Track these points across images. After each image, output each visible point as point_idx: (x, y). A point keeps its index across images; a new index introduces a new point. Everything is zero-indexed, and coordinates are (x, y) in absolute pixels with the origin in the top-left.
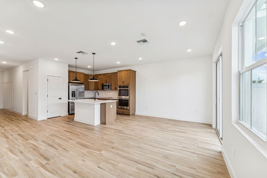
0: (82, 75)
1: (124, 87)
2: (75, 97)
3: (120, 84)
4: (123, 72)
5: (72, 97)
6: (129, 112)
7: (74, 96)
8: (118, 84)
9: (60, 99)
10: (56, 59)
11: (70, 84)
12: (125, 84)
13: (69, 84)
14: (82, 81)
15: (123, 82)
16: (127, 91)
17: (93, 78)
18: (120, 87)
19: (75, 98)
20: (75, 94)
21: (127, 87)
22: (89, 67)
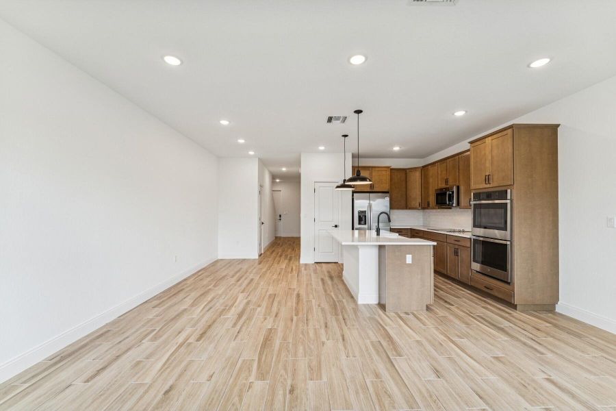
0: (384, 173)
1: (489, 196)
2: (365, 224)
3: (478, 187)
4: (488, 140)
5: (360, 224)
6: (512, 295)
7: (363, 222)
8: (473, 186)
9: (336, 226)
10: (322, 148)
11: (355, 194)
12: (494, 184)
13: (353, 195)
14: (386, 187)
15: (488, 179)
16: (501, 211)
17: (357, 175)
18: (478, 196)
19: (366, 226)
20: (365, 216)
21: (503, 195)
22: (396, 149)
